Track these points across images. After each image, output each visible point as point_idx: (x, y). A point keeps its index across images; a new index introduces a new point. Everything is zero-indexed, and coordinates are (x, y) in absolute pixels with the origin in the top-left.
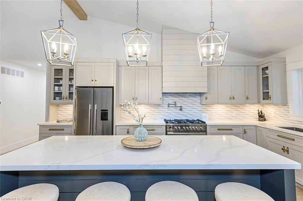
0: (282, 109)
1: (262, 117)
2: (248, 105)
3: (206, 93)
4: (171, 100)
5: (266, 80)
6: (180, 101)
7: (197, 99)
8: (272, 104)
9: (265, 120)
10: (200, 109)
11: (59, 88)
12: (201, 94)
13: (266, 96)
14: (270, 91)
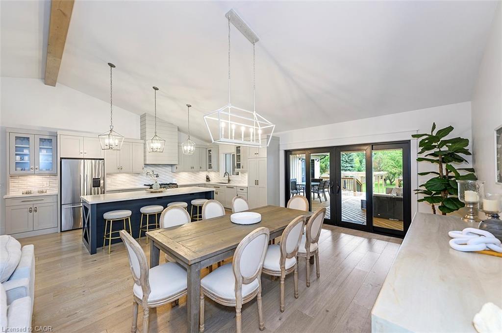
0: (217, 174)
1: (208, 179)
2: (200, 172)
3: (176, 165)
4: (149, 170)
5: (210, 157)
6: (157, 170)
7: (169, 169)
8: (213, 171)
9: (210, 181)
10: (171, 175)
11: (21, 158)
12: (172, 165)
13: (210, 167)
14: (212, 164)
